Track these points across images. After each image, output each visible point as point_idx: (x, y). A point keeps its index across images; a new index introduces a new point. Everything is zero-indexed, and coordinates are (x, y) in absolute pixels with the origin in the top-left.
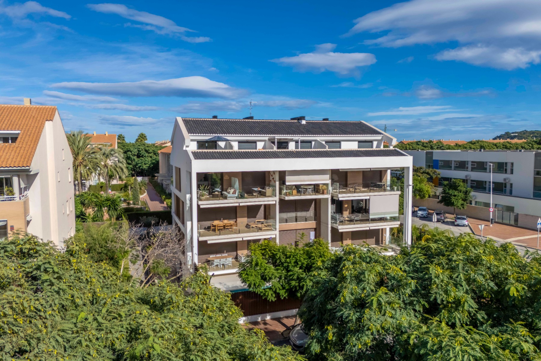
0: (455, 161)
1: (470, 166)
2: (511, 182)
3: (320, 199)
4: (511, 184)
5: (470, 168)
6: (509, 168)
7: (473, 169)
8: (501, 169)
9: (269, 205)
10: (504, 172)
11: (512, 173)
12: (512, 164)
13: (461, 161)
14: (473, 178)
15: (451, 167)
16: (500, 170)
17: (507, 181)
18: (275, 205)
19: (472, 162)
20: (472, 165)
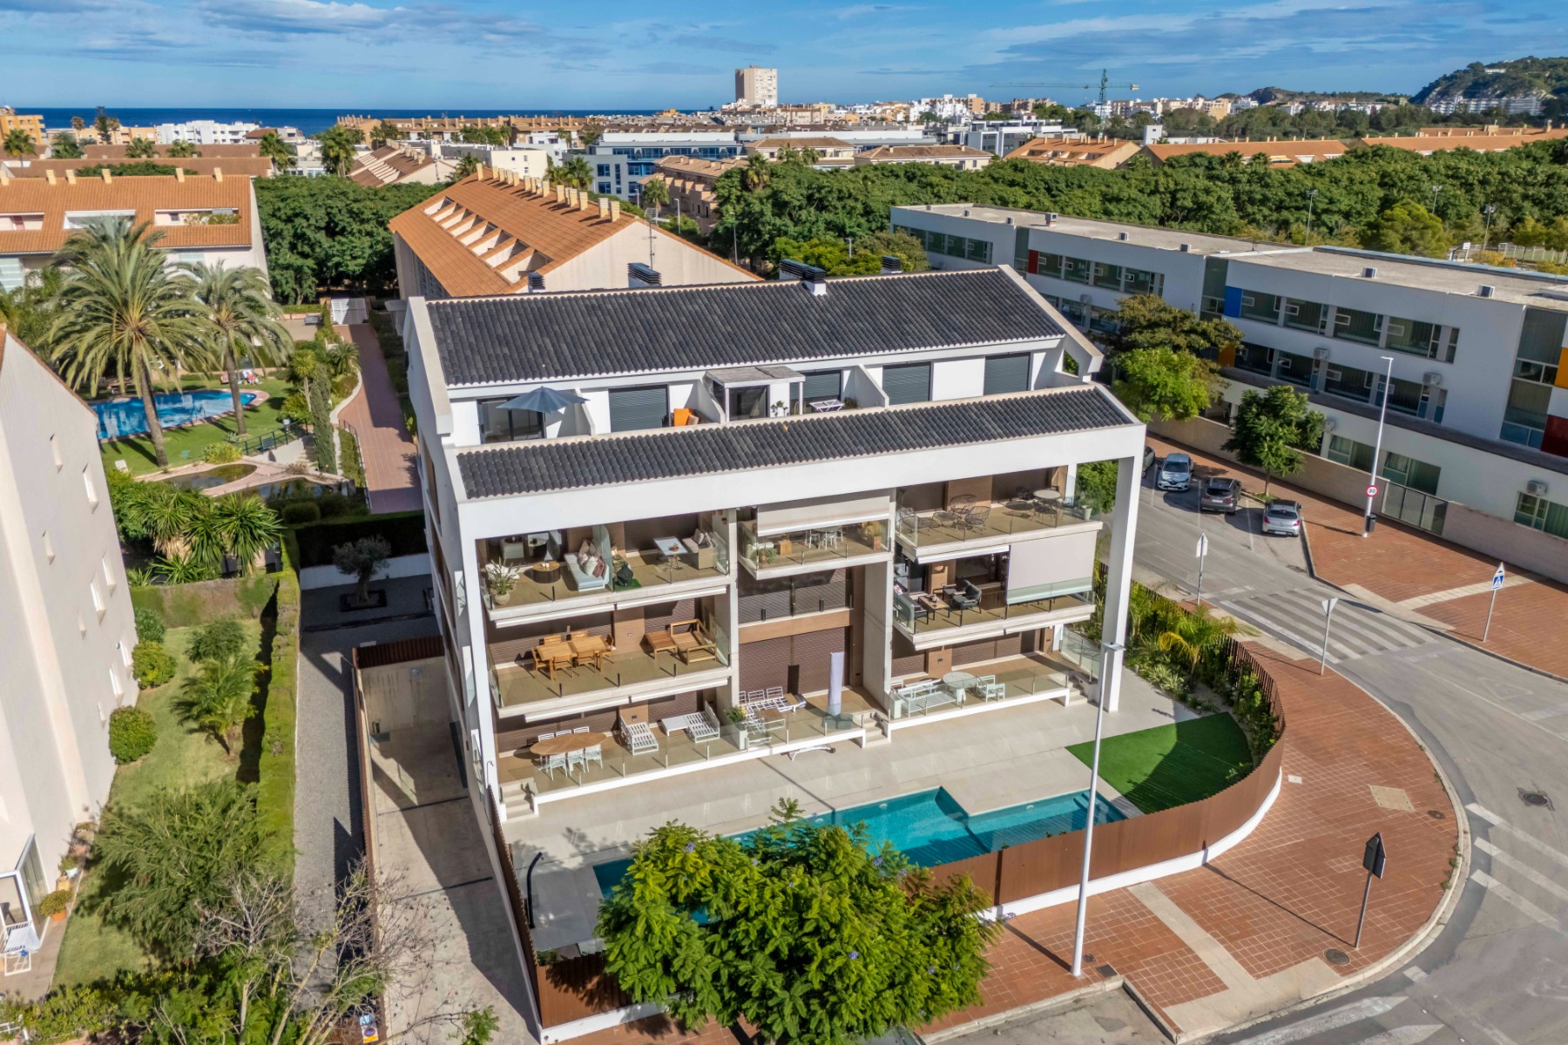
0: (1290, 300)
1: (1331, 321)
2: (1444, 387)
3: (862, 568)
4: (1444, 393)
5: (1330, 329)
6: (1444, 343)
7: (1338, 333)
8: (1422, 344)
9: (712, 598)
10: (1429, 352)
11: (1450, 359)
12: (1456, 332)
13: (1308, 303)
14: (1335, 360)
15: (1276, 316)
16: (1415, 345)
17: (1432, 383)
18: (725, 598)
19: (1340, 310)
20: (1338, 318)
